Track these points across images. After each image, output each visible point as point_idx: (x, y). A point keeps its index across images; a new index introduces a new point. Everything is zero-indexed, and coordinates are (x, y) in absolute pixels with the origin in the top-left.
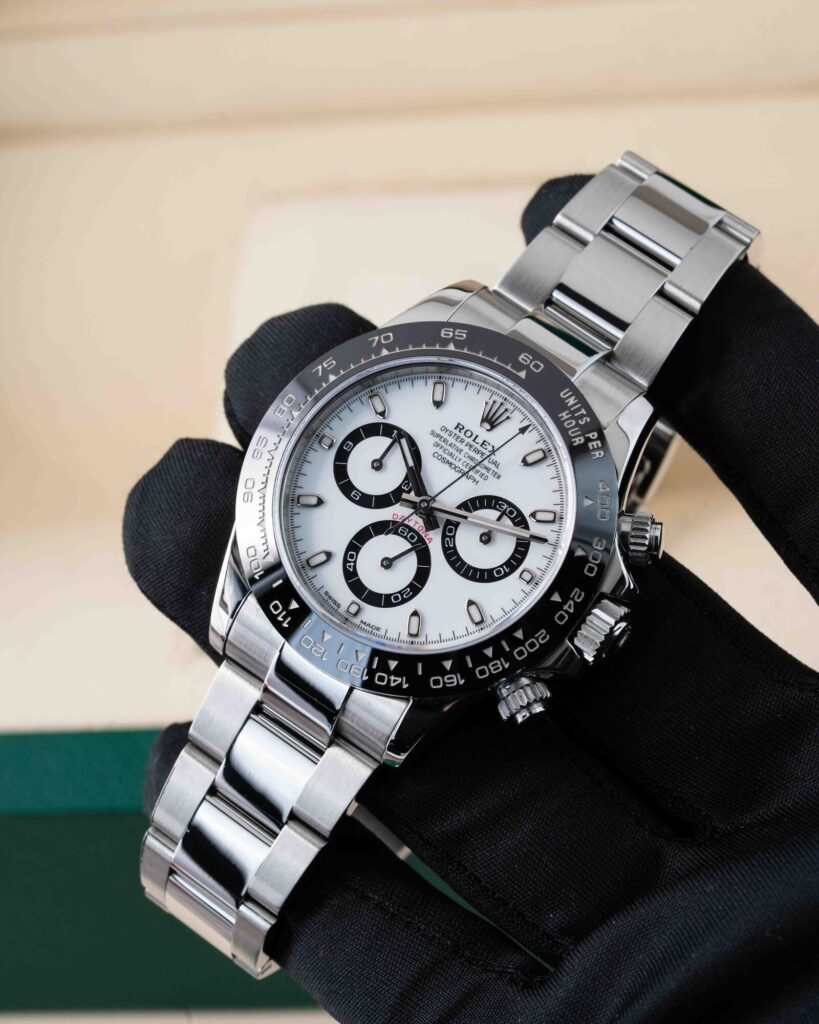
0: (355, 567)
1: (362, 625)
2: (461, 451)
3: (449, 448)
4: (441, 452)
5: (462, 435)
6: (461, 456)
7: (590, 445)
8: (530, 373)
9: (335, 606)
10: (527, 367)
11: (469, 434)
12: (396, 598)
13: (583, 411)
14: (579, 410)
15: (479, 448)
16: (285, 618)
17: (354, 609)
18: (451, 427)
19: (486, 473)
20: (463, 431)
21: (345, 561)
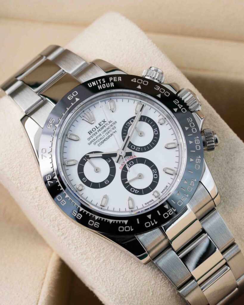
0: (138, 190)
1: (163, 193)
2: (100, 134)
3: (97, 139)
4: (98, 143)
5: (94, 132)
6: (103, 135)
7: (114, 81)
8: (77, 97)
9: (152, 202)
10: (74, 98)
11: (94, 130)
12: (156, 176)
13: (100, 80)
14: (98, 82)
15: (101, 127)
16: (153, 222)
17: (156, 194)
18: (89, 136)
19: (113, 127)
20: (92, 132)
21: (134, 193)
